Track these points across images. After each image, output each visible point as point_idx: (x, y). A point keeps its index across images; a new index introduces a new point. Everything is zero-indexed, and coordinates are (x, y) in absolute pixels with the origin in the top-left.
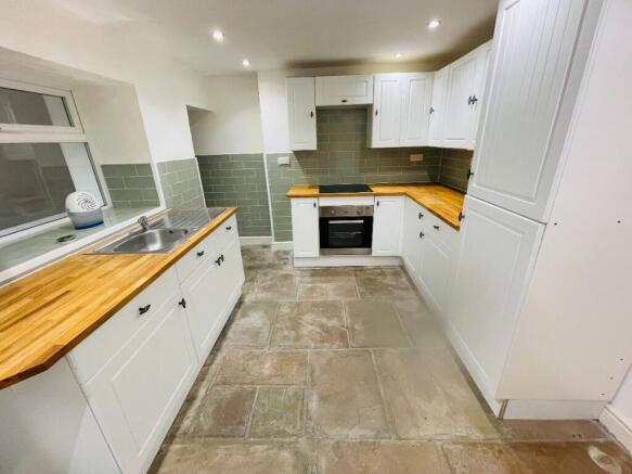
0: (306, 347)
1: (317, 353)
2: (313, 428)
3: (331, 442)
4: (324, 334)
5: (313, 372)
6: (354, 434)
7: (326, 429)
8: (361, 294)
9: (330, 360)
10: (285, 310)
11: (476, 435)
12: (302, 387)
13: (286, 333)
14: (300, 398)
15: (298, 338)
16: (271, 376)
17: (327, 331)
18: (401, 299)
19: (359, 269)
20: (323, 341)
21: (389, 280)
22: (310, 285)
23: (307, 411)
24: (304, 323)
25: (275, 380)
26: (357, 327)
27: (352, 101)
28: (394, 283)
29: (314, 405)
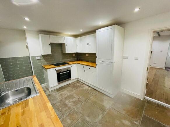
0: (74, 109)
1: (77, 108)
2: (92, 124)
3: (98, 123)
4: (75, 103)
5: (81, 113)
6: (100, 117)
7: (95, 121)
8: (75, 90)
9: (82, 108)
10: (58, 104)
11: (113, 102)
12: (82, 118)
13: (65, 109)
14: (84, 120)
15: (69, 108)
16: (72, 122)
17: (75, 102)
18: (84, 87)
19: (69, 85)
20: (76, 105)
21: (78, 84)
22: (60, 94)
23: (88, 121)
24: (67, 104)
25: (74, 122)
26: (81, 97)
27: (60, 42)
28: (79, 84)
29: (88, 119)
